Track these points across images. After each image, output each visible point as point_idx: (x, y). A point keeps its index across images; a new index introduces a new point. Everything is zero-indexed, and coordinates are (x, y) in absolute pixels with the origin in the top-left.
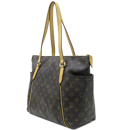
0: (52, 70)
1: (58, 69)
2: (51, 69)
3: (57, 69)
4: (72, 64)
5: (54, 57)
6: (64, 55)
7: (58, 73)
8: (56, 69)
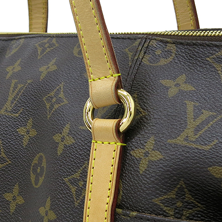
0: (25, 142)
1: (70, 141)
2: (22, 131)
3: (64, 139)
4: (190, 106)
5: (35, 43)
6: (113, 28)
7: (74, 182)
8: (57, 138)
